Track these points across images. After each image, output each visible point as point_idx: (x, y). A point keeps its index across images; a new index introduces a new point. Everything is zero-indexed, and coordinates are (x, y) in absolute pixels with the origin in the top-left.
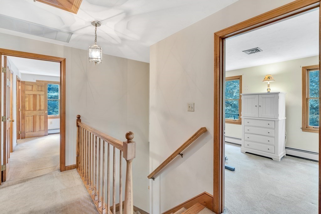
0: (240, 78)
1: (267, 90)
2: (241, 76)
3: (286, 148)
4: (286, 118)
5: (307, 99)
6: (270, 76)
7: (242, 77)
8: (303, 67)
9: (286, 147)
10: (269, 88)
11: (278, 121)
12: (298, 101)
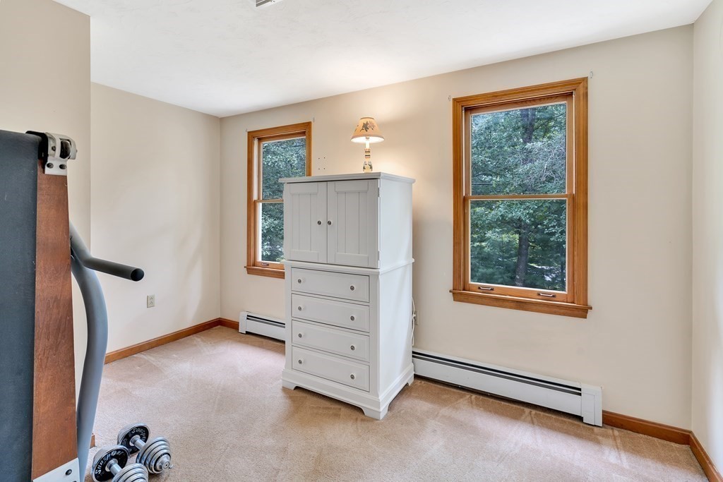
0: (304, 130)
1: (364, 168)
2: (308, 125)
3: (416, 355)
4: (413, 260)
5: (465, 200)
6: (368, 120)
7: (310, 128)
8: (455, 100)
9: (413, 352)
10: (367, 160)
11: (377, 275)
12: (441, 206)
